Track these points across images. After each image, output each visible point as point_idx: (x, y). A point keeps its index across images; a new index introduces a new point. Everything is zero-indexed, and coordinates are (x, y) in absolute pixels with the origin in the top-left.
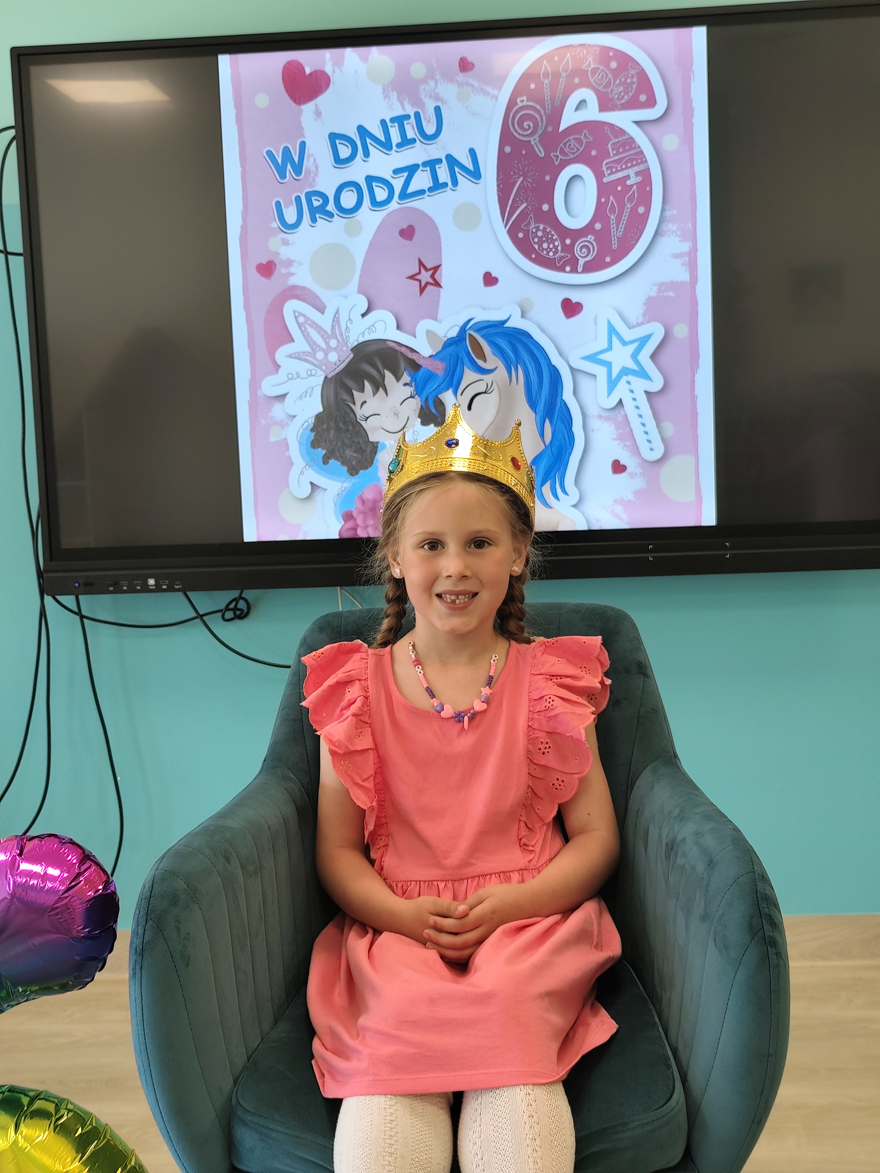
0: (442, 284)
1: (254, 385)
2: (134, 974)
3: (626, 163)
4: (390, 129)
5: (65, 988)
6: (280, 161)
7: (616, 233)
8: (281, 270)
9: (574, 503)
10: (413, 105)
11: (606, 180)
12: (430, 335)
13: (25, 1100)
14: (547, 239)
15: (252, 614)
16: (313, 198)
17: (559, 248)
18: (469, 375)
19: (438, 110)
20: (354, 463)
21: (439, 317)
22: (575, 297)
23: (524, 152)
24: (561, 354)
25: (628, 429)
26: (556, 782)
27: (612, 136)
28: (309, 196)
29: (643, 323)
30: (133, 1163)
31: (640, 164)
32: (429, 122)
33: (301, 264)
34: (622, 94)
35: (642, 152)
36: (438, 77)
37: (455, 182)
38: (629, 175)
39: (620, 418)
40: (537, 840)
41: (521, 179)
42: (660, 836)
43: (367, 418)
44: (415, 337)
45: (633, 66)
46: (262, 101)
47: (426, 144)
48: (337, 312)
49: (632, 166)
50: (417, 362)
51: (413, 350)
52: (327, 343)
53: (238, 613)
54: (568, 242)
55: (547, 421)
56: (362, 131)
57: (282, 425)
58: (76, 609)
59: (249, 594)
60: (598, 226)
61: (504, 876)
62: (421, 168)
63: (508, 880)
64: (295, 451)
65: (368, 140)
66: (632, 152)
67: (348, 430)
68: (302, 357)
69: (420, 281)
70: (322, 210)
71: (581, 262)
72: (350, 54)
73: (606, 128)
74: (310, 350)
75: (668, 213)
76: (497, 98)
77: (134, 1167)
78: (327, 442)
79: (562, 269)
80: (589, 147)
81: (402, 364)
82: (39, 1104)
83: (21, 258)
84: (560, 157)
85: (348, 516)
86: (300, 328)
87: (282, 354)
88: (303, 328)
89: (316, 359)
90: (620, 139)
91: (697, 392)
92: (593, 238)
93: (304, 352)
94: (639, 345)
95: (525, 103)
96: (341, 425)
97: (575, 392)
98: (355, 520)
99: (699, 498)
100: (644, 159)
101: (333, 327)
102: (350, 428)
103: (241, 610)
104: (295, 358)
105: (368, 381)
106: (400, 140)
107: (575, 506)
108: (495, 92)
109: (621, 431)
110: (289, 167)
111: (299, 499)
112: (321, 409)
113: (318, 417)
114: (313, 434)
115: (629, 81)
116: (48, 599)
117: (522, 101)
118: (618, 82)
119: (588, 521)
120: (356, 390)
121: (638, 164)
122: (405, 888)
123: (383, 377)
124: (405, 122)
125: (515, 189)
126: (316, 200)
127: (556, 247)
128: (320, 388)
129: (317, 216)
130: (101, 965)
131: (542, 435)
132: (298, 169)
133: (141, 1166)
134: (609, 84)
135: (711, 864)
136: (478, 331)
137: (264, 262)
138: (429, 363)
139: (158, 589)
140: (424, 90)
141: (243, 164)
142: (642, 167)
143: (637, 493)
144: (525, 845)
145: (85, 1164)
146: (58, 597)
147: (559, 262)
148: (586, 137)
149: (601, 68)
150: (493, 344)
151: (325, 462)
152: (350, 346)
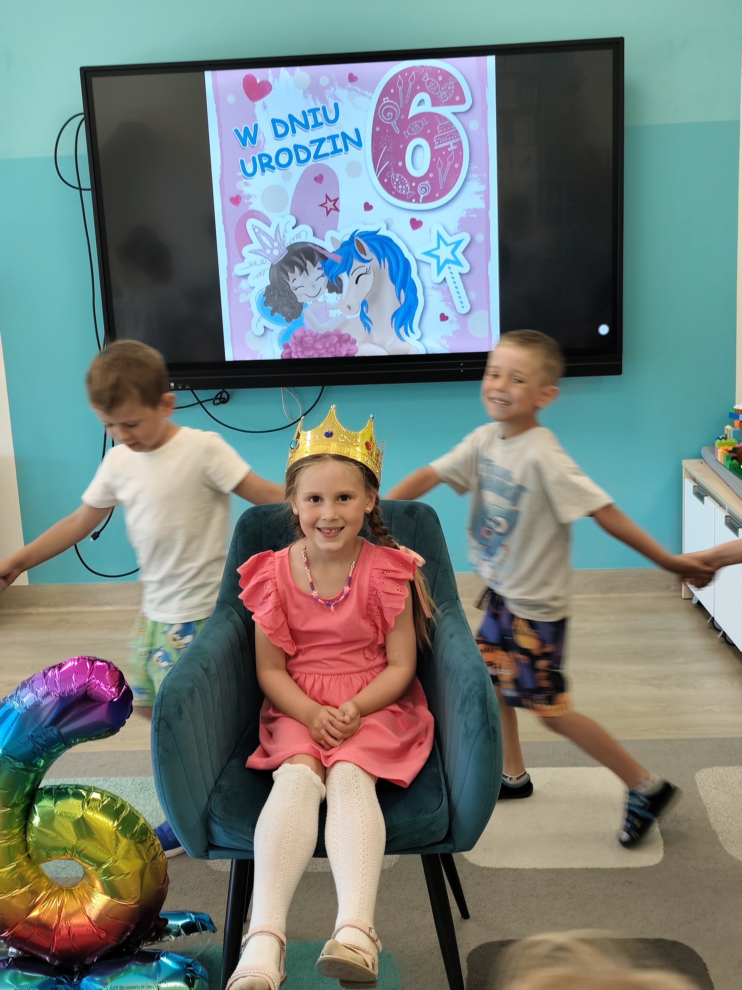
0: (340, 210)
1: (230, 269)
3: (448, 137)
4: (308, 116)
6: (242, 135)
7: (442, 179)
8: (244, 201)
9: (418, 337)
10: (321, 102)
11: (435, 148)
12: (332, 239)
14: (401, 183)
15: (230, 400)
17: (409, 188)
18: (356, 263)
19: (336, 105)
20: (289, 315)
21: (339, 229)
22: (418, 217)
23: (387, 131)
24: (410, 251)
25: (449, 295)
27: (439, 121)
28: (260, 156)
29: (458, 233)
31: (456, 138)
32: (331, 112)
33: (256, 197)
34: (446, 96)
35: (456, 131)
36: (336, 85)
37: (347, 149)
38: (449, 145)
39: (444, 289)
41: (386, 147)
43: (297, 289)
44: (324, 240)
45: (452, 79)
46: (231, 99)
47: (329, 126)
48: (278, 225)
49: (451, 139)
50: (326, 255)
51: (323, 249)
52: (272, 244)
53: (222, 400)
54: (414, 184)
55: (402, 290)
56: (291, 117)
57: (247, 292)
59: (229, 391)
60: (431, 175)
62: (326, 140)
64: (254, 308)
65: (295, 123)
66: (451, 131)
67: (285, 296)
68: (258, 252)
69: (327, 208)
70: (268, 165)
71: (422, 197)
72: (283, 71)
73: (436, 116)
74: (262, 248)
75: (472, 168)
76: (371, 98)
78: (273, 302)
79: (410, 201)
80: (426, 128)
83: (90, 193)
84: (409, 134)
85: (286, 346)
86: (256, 236)
87: (245, 250)
88: (258, 236)
89: (266, 254)
90: (444, 123)
91: (489, 274)
92: (428, 182)
93: (258, 250)
94: (455, 246)
95: (388, 101)
96: (281, 292)
97: (418, 273)
98: (290, 348)
99: (490, 335)
100: (458, 135)
101: (276, 235)
102: (287, 294)
103: (224, 399)
104: (254, 253)
105: (297, 266)
106: (314, 124)
107: (418, 340)
108: (370, 94)
109: (445, 296)
110: (248, 139)
111: (257, 336)
112: (269, 283)
113: (268, 288)
114: (265, 298)
115: (449, 88)
117: (386, 100)
118: (443, 88)
119: (426, 349)
120: (290, 272)
124: (317, 113)
125: (382, 153)
126: (264, 159)
127: (407, 188)
128: (269, 270)
129: (265, 169)
131: (399, 298)
132: (253, 140)
134: (437, 90)
136: (361, 237)
137: (234, 196)
138: (333, 256)
140: (328, 93)
141: (220, 137)
142: (457, 140)
143: (454, 333)
147: (408, 196)
148: (424, 122)
149: (433, 80)
150: (370, 245)
151: (272, 314)
152: (286, 246)
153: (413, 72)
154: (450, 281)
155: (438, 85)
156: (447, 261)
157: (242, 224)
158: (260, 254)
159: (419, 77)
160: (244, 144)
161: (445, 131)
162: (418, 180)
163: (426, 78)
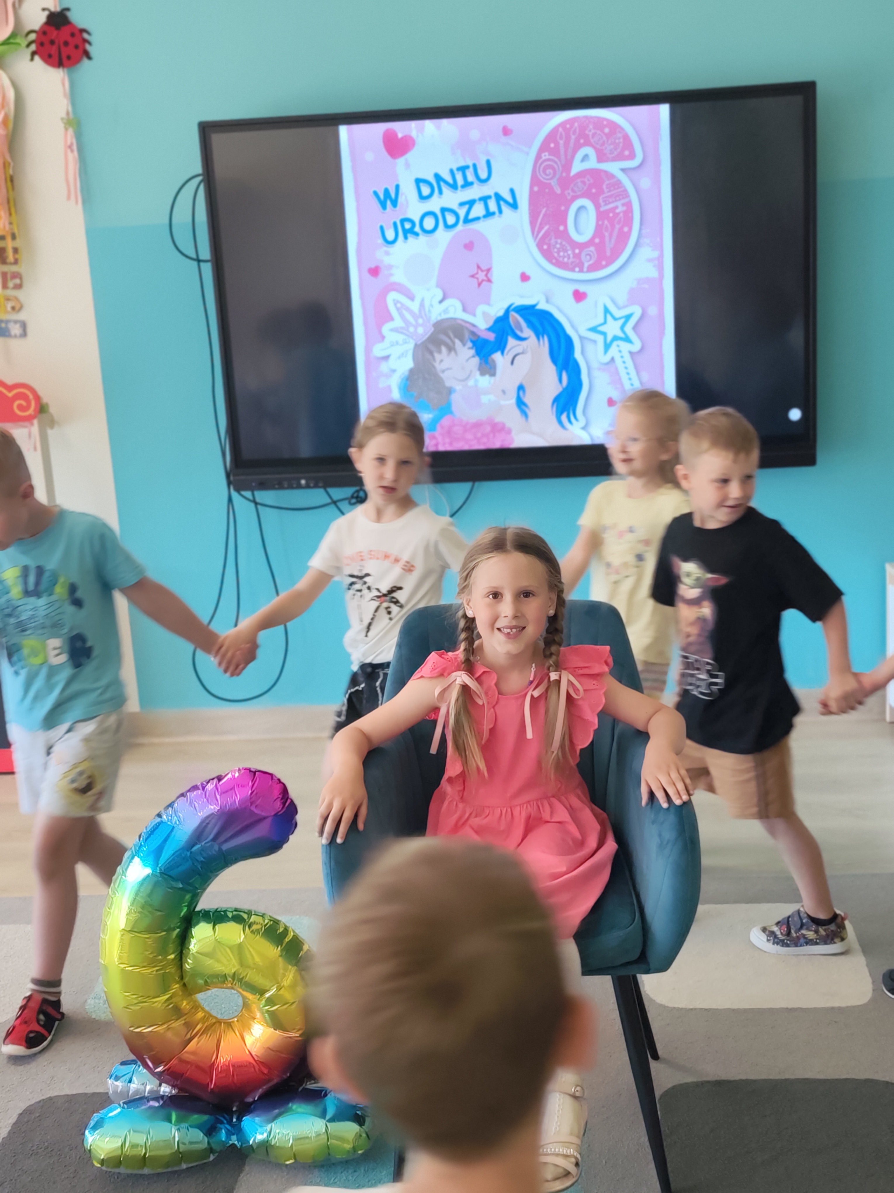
0: (493, 281)
1: (368, 350)
3: (616, 197)
4: (456, 175)
6: (382, 198)
7: (609, 245)
8: (383, 272)
9: (582, 425)
10: (471, 159)
12: (485, 314)
14: (563, 249)
16: (405, 223)
18: (511, 342)
19: (488, 163)
20: (435, 401)
21: (491, 303)
22: (582, 288)
23: (547, 191)
25: (618, 377)
27: (606, 179)
28: (403, 221)
29: (628, 306)
31: (625, 198)
32: (482, 170)
33: (398, 268)
34: (613, 150)
36: (488, 139)
37: (500, 211)
38: (617, 206)
39: (612, 370)
41: (545, 209)
43: (444, 371)
44: (475, 316)
45: (620, 131)
46: (369, 156)
47: (481, 185)
48: (423, 300)
49: (620, 200)
50: (477, 333)
51: (474, 326)
52: (416, 321)
54: (577, 251)
55: (564, 371)
56: (438, 177)
57: (388, 376)
58: (252, 499)
60: (597, 240)
62: (477, 202)
65: (442, 183)
66: (619, 190)
67: (431, 380)
68: (400, 331)
69: (478, 279)
70: (412, 231)
71: (586, 265)
72: (429, 125)
73: (602, 174)
74: (405, 326)
75: (644, 231)
76: (528, 153)
78: (418, 387)
79: (573, 270)
80: (591, 187)
83: (209, 265)
84: (571, 193)
85: (432, 437)
86: (398, 311)
88: (400, 311)
89: (409, 332)
90: (612, 181)
91: (663, 352)
92: (594, 248)
93: (401, 327)
94: (625, 320)
96: (426, 376)
98: (437, 439)
100: (628, 195)
101: (420, 310)
102: (433, 378)
104: (395, 331)
105: (444, 345)
106: (463, 183)
107: (582, 428)
108: (527, 150)
109: (613, 378)
110: (389, 201)
112: (413, 365)
114: (408, 382)
115: (617, 141)
116: (233, 491)
117: (545, 156)
118: (610, 142)
120: (436, 352)
123: (454, 343)
124: (466, 171)
125: (541, 215)
127: (569, 255)
128: (412, 351)
129: (408, 235)
132: (395, 203)
134: (603, 144)
136: (517, 312)
137: (373, 267)
138: (484, 334)
139: (308, 486)
140: (479, 148)
141: (357, 199)
146: (239, 490)
147: (571, 265)
148: (589, 180)
149: (599, 132)
150: (527, 321)
152: (432, 323)
153: (576, 124)
154: (618, 361)
155: (604, 138)
156: (615, 338)
157: (381, 299)
158: (402, 333)
159: (583, 128)
160: (384, 206)
161: (613, 191)
162: (583, 246)
163: (590, 131)
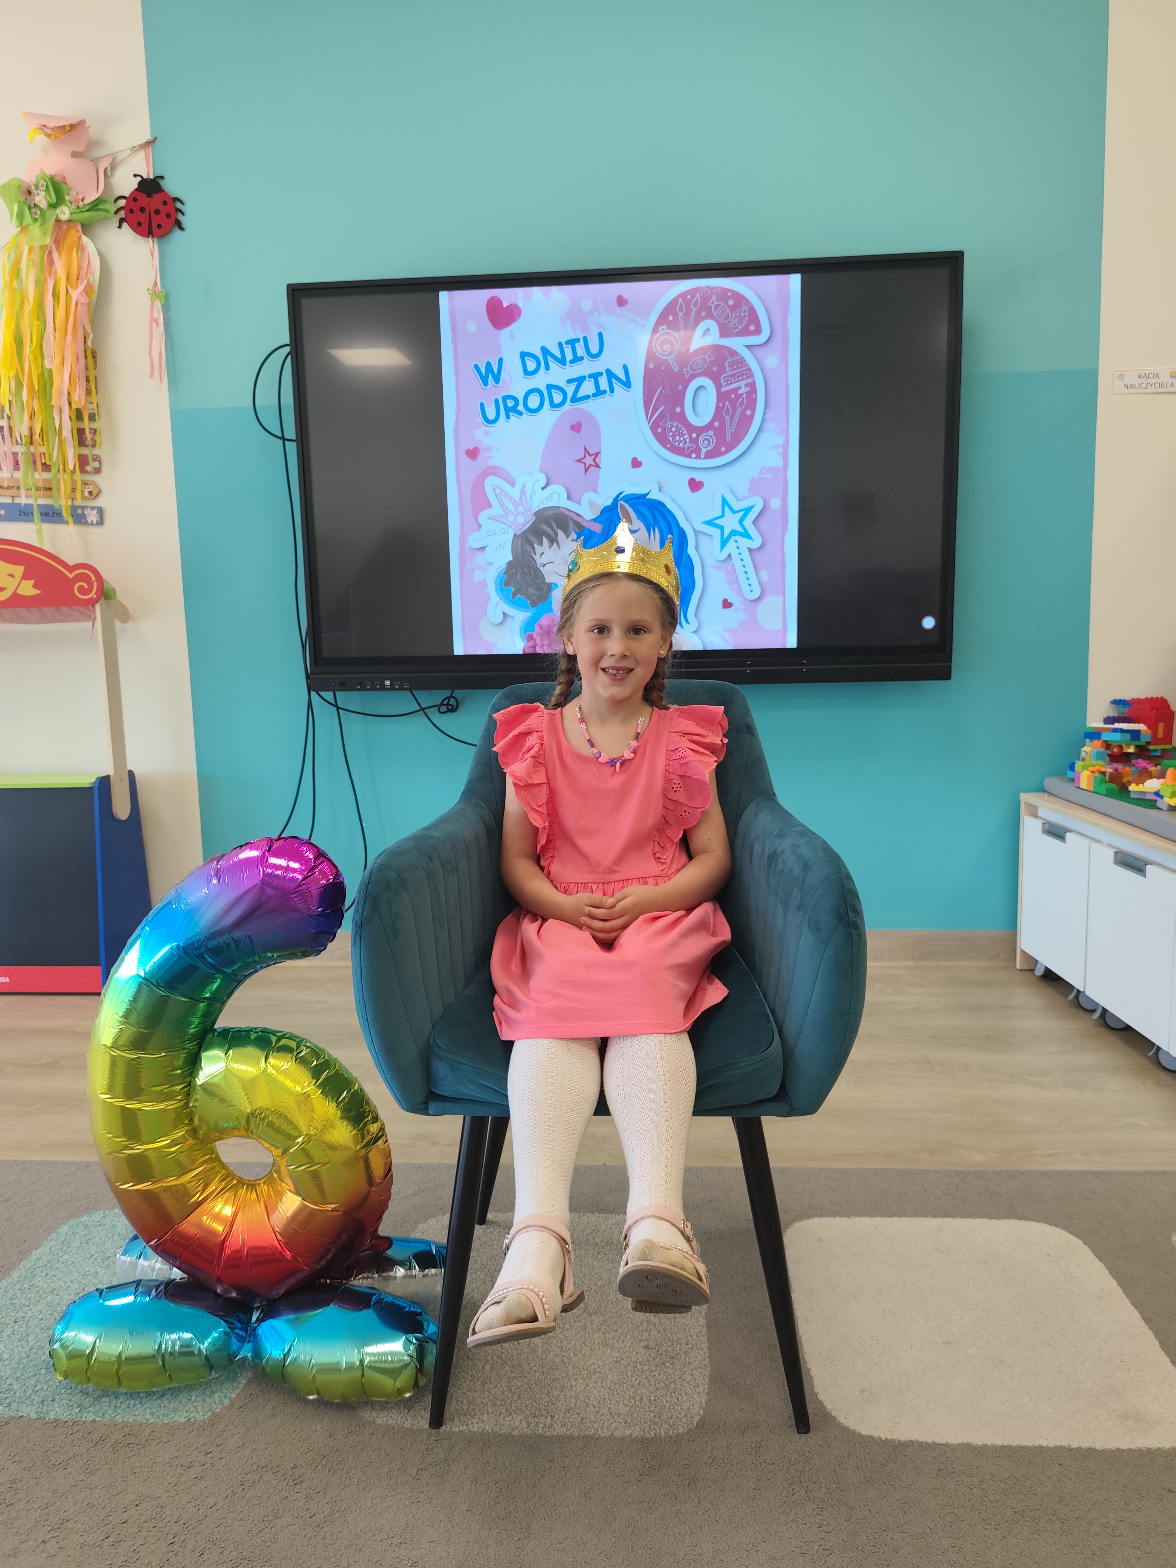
1: (463, 540)
2: (355, 942)
3: (738, 377)
4: (565, 349)
5: (305, 955)
6: (484, 372)
7: (730, 429)
8: (483, 454)
9: (694, 630)
13: (274, 1039)
15: (460, 709)
16: (508, 401)
17: (688, 440)
20: (534, 598)
21: (598, 491)
22: (698, 477)
23: (663, 368)
24: (687, 519)
26: (683, 814)
27: (728, 356)
28: (505, 398)
29: (748, 497)
30: (356, 1088)
35: (750, 369)
37: (612, 390)
40: (668, 856)
42: (763, 850)
43: (544, 565)
46: (471, 326)
48: (524, 486)
49: (743, 379)
50: (582, 524)
51: (579, 515)
52: (516, 509)
53: (450, 707)
54: (694, 435)
56: (545, 351)
57: (484, 569)
58: (333, 702)
59: (458, 694)
60: (716, 424)
61: (643, 880)
62: (587, 379)
63: (646, 883)
64: (492, 589)
65: (549, 357)
66: (743, 369)
68: (498, 519)
69: (585, 463)
71: (704, 451)
72: (537, 292)
73: (724, 350)
74: (504, 514)
75: (768, 415)
76: (644, 327)
77: (356, 1091)
78: (516, 582)
80: (712, 365)
81: (571, 525)
82: (284, 1042)
83: (294, 444)
84: (690, 372)
85: (530, 638)
86: (497, 498)
87: (483, 516)
88: (499, 498)
89: (508, 521)
90: (735, 359)
91: (785, 549)
93: (499, 516)
95: (665, 331)
96: (525, 570)
97: (697, 548)
98: (535, 640)
99: (785, 627)
101: (521, 497)
102: (532, 572)
103: (452, 705)
104: (493, 520)
105: (546, 537)
106: (572, 358)
107: (694, 632)
108: (643, 322)
110: (490, 376)
111: (494, 624)
112: (511, 558)
113: (509, 563)
114: (505, 576)
116: (313, 694)
117: (663, 329)
118: (734, 315)
119: (704, 644)
120: (537, 544)
121: (747, 378)
122: (566, 888)
123: (557, 535)
124: (576, 344)
125: (656, 395)
126: (510, 402)
127: (685, 440)
128: (511, 542)
129: (511, 414)
130: (332, 937)
132: (497, 379)
133: (362, 1090)
134: (727, 317)
135: (806, 867)
136: (626, 501)
137: (472, 449)
138: (590, 524)
139: (392, 688)
141: (456, 375)
142: (750, 380)
143: (739, 623)
144: (658, 858)
145: (319, 1087)
146: (320, 693)
147: (687, 450)
148: (709, 357)
149: (722, 304)
150: (637, 511)
151: (514, 597)
152: (534, 511)
153: (698, 294)
154: (736, 559)
155: (728, 311)
156: (734, 533)
157: (479, 483)
158: (501, 522)
159: (705, 299)
160: (486, 383)
161: (736, 369)
162: (700, 430)
163: (713, 302)
